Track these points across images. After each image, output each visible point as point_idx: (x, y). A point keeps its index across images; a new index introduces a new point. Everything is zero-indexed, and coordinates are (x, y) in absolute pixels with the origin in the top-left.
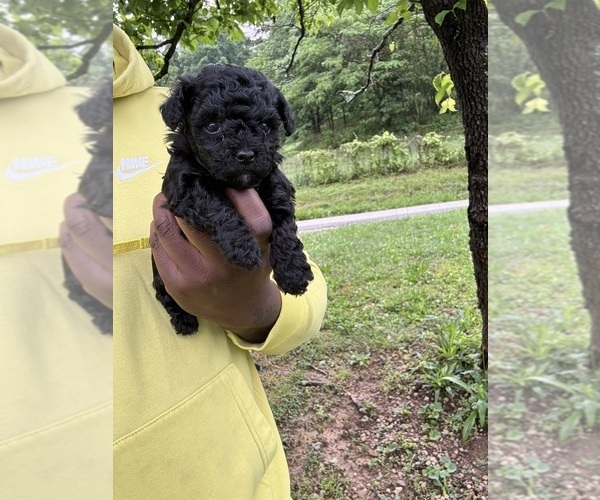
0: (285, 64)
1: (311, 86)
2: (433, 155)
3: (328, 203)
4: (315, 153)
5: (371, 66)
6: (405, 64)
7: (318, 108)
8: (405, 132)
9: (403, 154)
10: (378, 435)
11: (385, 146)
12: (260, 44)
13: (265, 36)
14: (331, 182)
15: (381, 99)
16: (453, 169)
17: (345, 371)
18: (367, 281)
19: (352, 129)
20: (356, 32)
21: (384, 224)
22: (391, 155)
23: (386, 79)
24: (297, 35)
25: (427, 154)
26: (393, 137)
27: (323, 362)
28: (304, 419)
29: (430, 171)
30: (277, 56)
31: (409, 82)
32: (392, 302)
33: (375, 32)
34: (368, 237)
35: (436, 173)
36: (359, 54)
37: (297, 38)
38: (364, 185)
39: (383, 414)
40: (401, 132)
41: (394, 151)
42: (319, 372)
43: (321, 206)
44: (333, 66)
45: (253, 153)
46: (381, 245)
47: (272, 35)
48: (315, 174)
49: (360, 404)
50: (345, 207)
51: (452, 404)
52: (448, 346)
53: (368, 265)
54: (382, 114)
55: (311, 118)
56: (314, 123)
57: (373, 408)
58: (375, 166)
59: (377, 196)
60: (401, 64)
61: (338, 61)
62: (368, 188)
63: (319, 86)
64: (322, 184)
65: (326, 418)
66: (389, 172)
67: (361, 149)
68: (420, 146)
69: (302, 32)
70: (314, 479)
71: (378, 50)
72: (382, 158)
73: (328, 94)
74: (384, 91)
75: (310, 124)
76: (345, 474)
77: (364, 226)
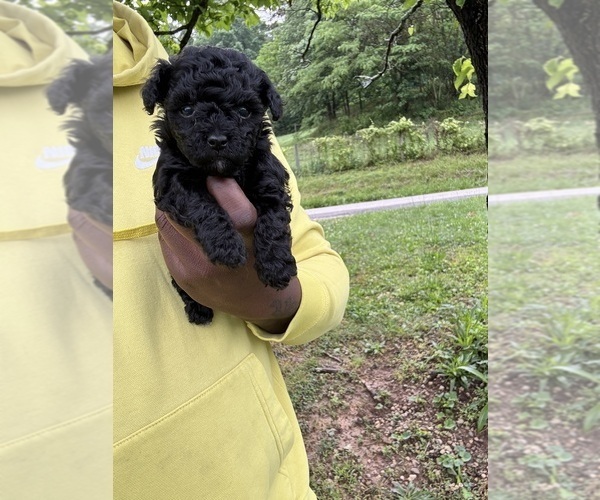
0: (300, 49)
1: (327, 71)
2: (450, 141)
3: (343, 190)
4: (329, 140)
5: (389, 50)
6: (424, 48)
7: (334, 94)
8: (423, 118)
9: (420, 140)
10: (392, 423)
11: (402, 132)
12: (276, 29)
13: (281, 20)
14: (346, 169)
15: (398, 84)
16: (472, 156)
17: (360, 359)
18: (382, 269)
19: (368, 114)
20: (373, 16)
21: (400, 211)
22: (408, 141)
23: (403, 63)
24: (313, 19)
25: (445, 140)
26: (410, 122)
27: (337, 350)
28: (318, 405)
29: (448, 158)
30: (293, 40)
31: (428, 66)
32: (407, 291)
33: (393, 15)
34: (384, 225)
35: (454, 160)
36: (376, 38)
37: (313, 22)
38: (380, 172)
39: (397, 402)
40: (418, 118)
41: (411, 138)
42: (333, 359)
43: (336, 194)
44: (350, 50)
45: (225, 138)
46: (397, 233)
47: (288, 19)
48: (330, 160)
49: (374, 392)
50: (360, 194)
51: (468, 394)
52: (465, 336)
53: (383, 253)
54: (399, 99)
55: (326, 104)
56: (329, 109)
57: (388, 397)
58: (391, 152)
59: (393, 184)
60: (418, 47)
61: (354, 45)
62: (385, 175)
63: (335, 71)
64: (337, 171)
65: (341, 405)
66: (406, 159)
67: (377, 135)
68: (437, 132)
69: (319, 16)
70: (328, 465)
71: (396, 34)
72: (398, 145)
73: (344, 79)
74: (402, 75)
75: (325, 110)
76: (359, 460)
77: (380, 214)
